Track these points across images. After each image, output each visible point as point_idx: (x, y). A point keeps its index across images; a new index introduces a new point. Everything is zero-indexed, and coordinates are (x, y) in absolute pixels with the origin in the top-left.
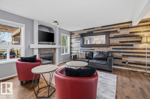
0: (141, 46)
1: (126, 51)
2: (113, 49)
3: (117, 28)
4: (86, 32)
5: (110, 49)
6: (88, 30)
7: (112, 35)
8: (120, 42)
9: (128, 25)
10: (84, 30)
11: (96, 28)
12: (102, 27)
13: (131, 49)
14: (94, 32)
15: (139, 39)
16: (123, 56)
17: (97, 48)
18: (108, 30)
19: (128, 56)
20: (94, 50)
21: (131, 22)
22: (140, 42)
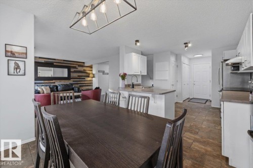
0: (89, 79)
1: (79, 82)
2: (73, 81)
3: (76, 64)
4: (43, 61)
5: (71, 82)
6: (47, 60)
7: (72, 70)
8: (78, 76)
9: (82, 64)
10: (40, 58)
11: (57, 59)
12: (64, 61)
13: (85, 81)
14: (55, 64)
15: (88, 75)
16: (80, 86)
17: (58, 81)
18: (70, 65)
19: (83, 86)
20: (54, 83)
21: (84, 63)
22: (88, 77)
